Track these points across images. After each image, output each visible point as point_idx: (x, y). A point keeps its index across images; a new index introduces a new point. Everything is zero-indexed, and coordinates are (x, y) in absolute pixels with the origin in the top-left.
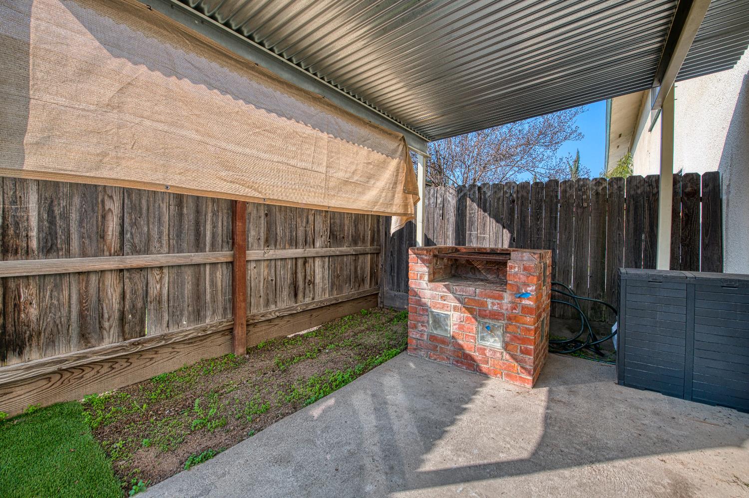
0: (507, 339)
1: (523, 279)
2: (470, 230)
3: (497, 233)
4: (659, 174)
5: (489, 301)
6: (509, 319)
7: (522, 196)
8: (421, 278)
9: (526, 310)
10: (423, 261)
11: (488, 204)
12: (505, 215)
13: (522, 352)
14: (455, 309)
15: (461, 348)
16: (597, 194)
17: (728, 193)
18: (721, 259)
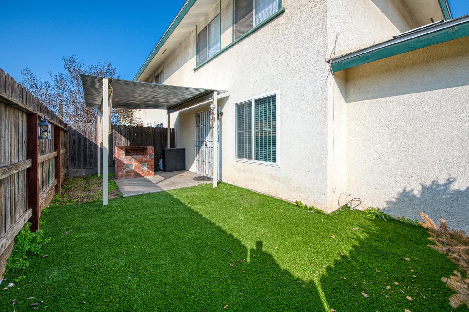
0: (148, 166)
1: (152, 152)
2: (115, 141)
3: (125, 142)
4: (167, 127)
5: (144, 158)
6: (149, 161)
7: (133, 130)
8: (122, 156)
9: (152, 159)
10: (123, 150)
11: (122, 132)
12: (128, 136)
13: (152, 168)
14: (134, 162)
15: (136, 172)
16: (153, 131)
17: (176, 133)
18: (175, 147)
